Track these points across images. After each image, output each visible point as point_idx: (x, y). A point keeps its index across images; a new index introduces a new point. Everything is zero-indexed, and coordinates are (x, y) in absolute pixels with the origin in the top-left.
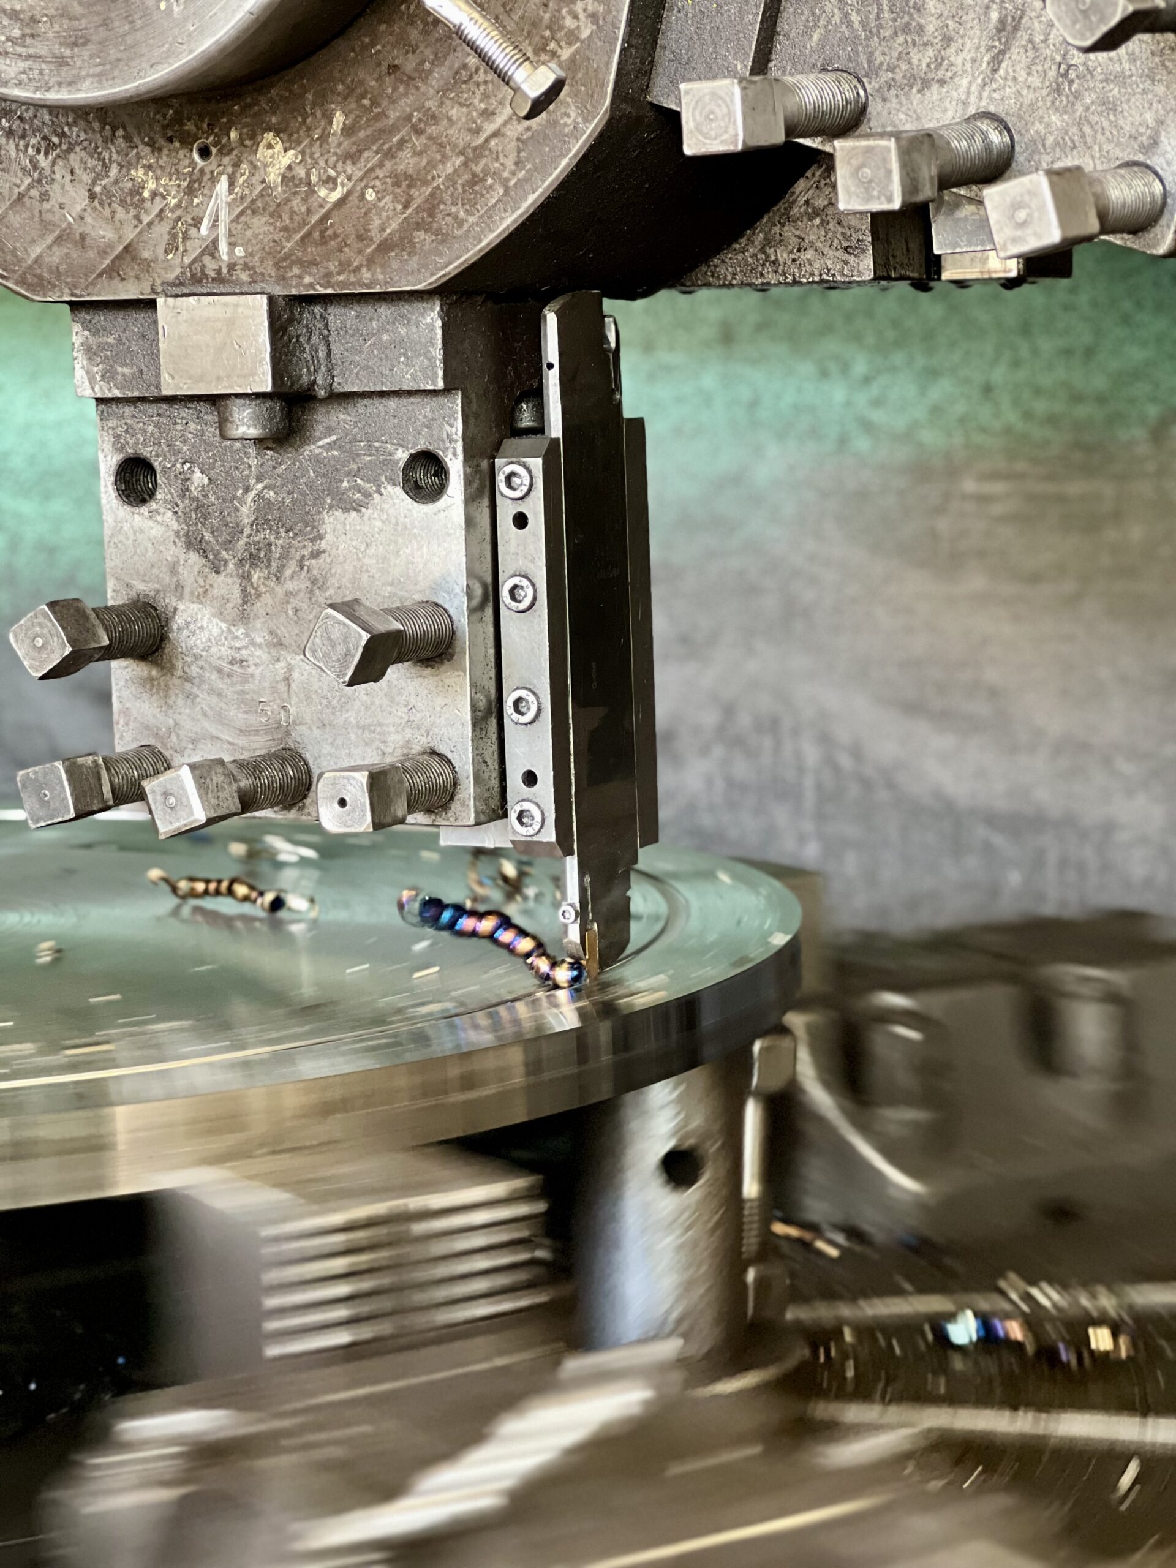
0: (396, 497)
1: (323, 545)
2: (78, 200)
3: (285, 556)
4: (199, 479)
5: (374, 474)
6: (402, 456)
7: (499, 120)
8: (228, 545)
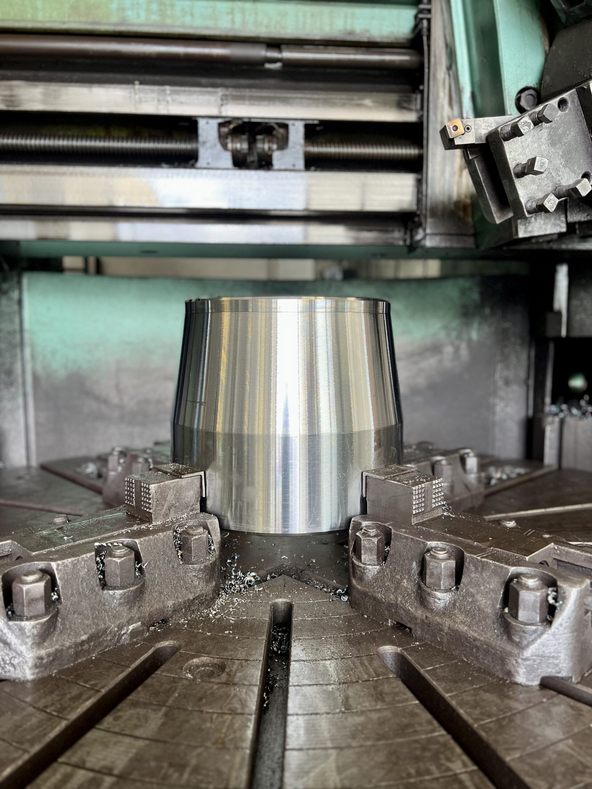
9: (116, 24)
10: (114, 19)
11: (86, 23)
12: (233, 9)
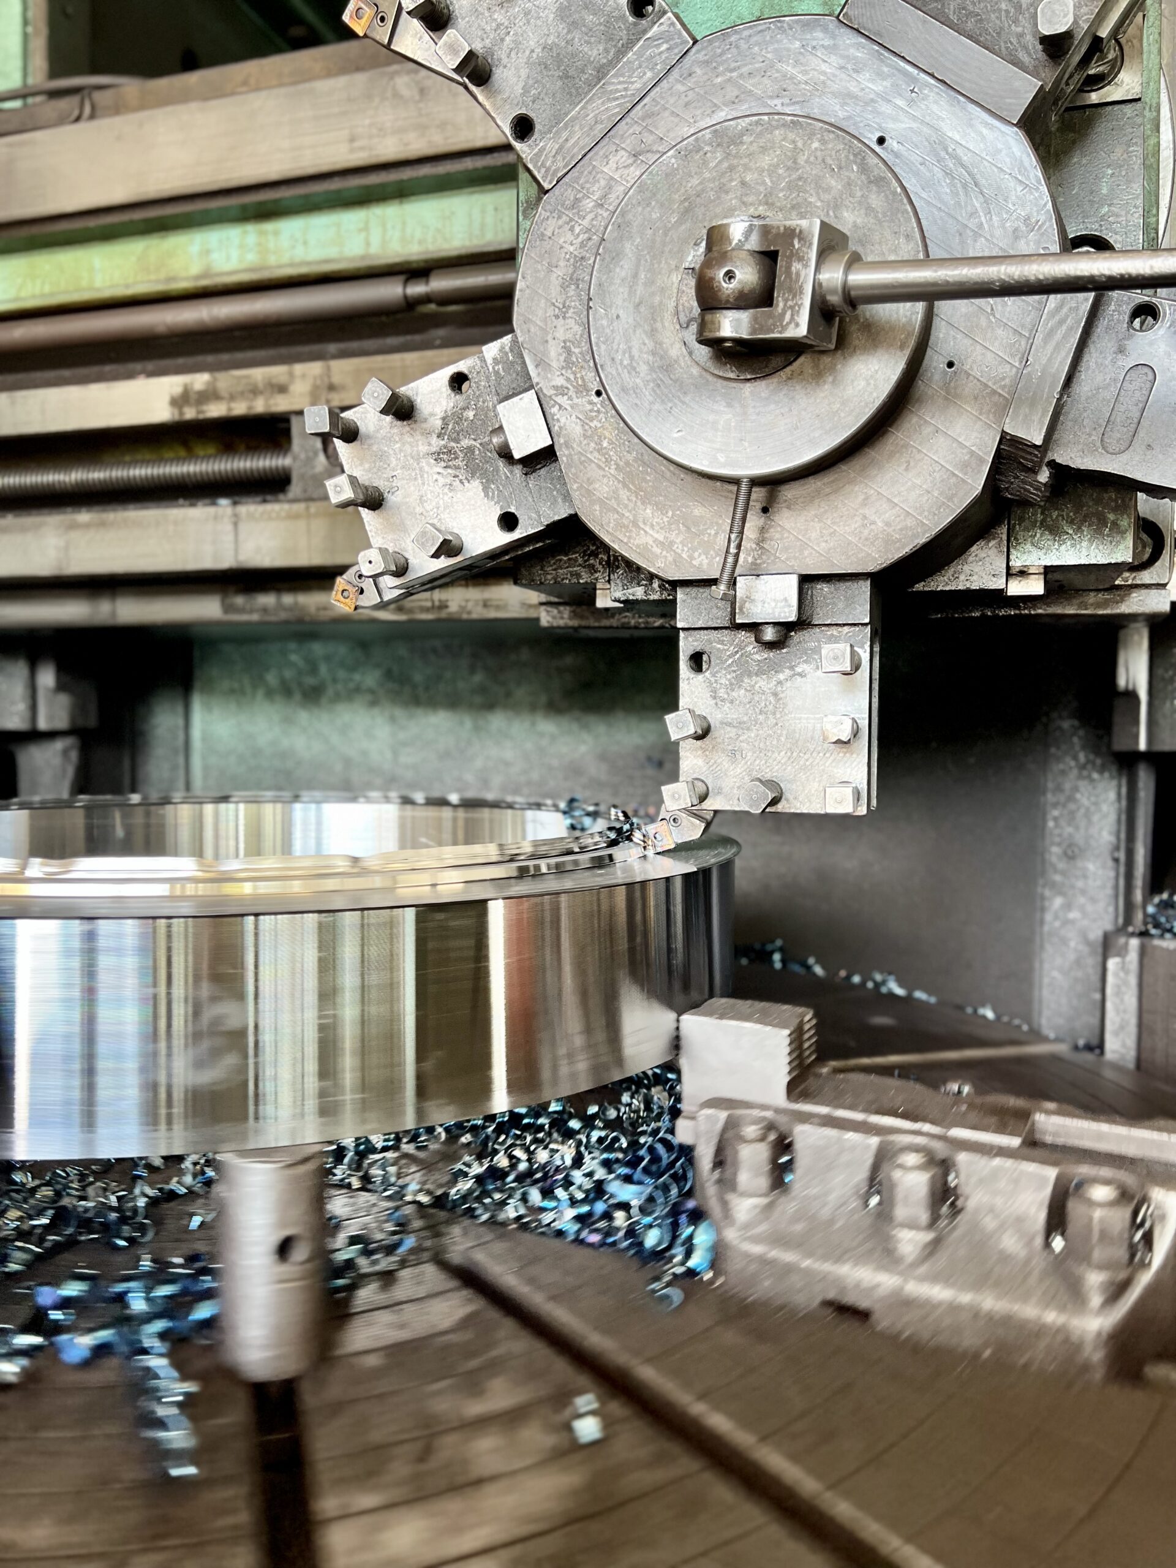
0: (497, 512)
1: (466, 484)
2: (560, 334)
3: (457, 468)
4: (470, 414)
5: (501, 498)
6: (512, 510)
7: (651, 532)
8: (450, 439)
9: (198, 277)
10: (195, 269)
11: (158, 281)
12: (367, 223)
